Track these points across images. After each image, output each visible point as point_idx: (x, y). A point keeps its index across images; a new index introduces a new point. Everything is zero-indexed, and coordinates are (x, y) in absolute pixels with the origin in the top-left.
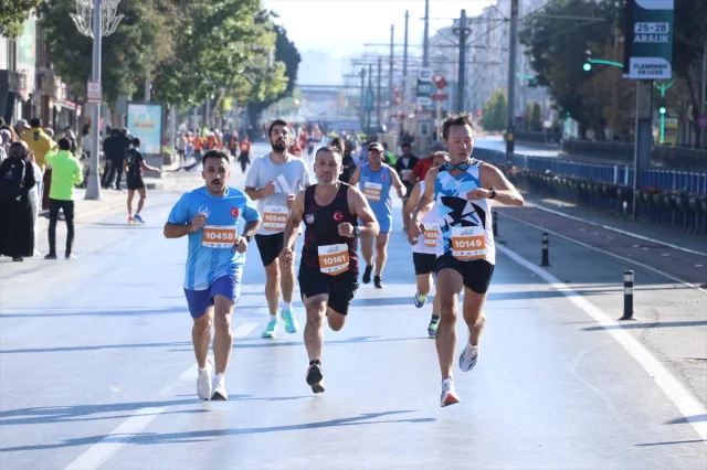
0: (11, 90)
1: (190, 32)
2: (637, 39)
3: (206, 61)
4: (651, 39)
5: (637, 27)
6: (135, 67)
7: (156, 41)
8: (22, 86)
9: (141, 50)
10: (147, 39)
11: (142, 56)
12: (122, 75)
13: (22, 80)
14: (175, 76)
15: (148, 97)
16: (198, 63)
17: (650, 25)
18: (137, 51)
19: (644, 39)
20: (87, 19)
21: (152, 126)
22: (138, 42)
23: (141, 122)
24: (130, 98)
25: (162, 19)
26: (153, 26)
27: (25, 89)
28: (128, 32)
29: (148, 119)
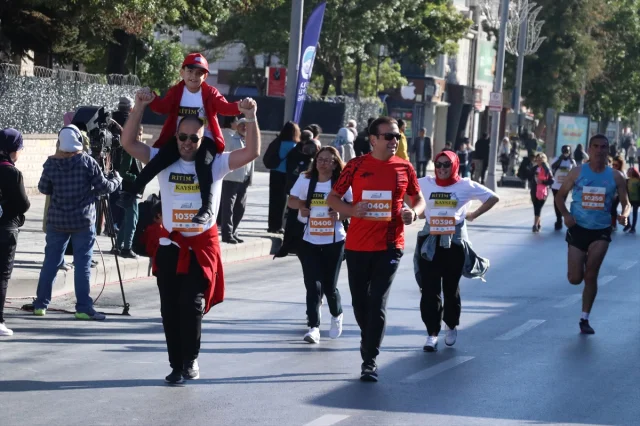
0: (466, 102)
1: (623, 56)
3: (635, 81)
6: (568, 84)
7: (588, 62)
8: (478, 99)
9: (574, 70)
10: (580, 60)
11: (575, 75)
12: (556, 91)
13: (478, 94)
14: (606, 93)
15: (581, 110)
16: (628, 82)
18: (571, 71)
20: (513, 40)
21: (579, 135)
22: (572, 63)
23: (570, 131)
24: (562, 111)
25: (596, 43)
26: (586, 49)
27: (480, 102)
28: (563, 54)
29: (576, 129)
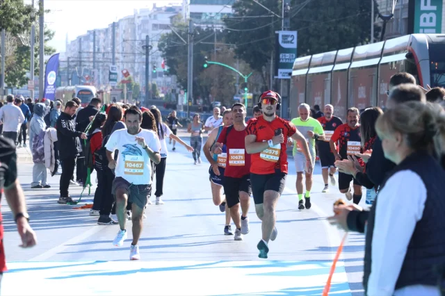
2: (281, 61)
4: (287, 61)
5: (281, 55)
17: (287, 55)
19: (284, 61)
